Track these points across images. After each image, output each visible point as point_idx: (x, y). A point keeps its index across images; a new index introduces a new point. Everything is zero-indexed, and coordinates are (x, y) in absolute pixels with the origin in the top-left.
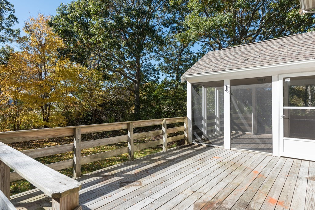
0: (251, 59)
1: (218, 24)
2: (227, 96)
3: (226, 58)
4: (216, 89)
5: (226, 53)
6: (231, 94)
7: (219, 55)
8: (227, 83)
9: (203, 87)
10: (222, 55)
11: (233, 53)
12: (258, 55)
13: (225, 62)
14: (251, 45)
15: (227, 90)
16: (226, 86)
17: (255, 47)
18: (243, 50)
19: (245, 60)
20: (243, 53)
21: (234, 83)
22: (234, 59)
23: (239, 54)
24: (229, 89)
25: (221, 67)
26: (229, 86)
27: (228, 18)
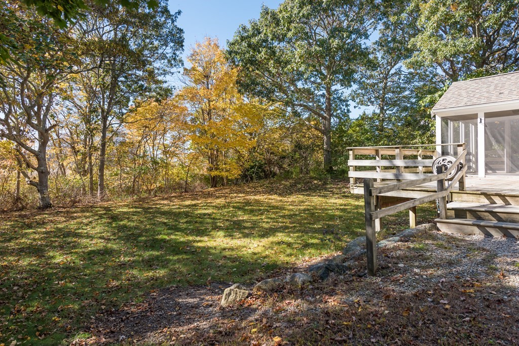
0: (506, 92)
1: (462, 50)
2: (481, 128)
3: (478, 91)
4: (461, 123)
5: (476, 85)
6: (485, 126)
7: (468, 86)
8: (481, 116)
9: (449, 121)
10: (472, 87)
11: (485, 86)
12: (513, 88)
13: (477, 96)
14: (505, 76)
15: (481, 122)
16: (481, 119)
17: (510, 79)
18: (496, 82)
19: (500, 94)
20: (496, 86)
21: (488, 115)
22: (488, 92)
23: (492, 88)
24: (483, 121)
25: (475, 101)
26: (483, 119)
27: (475, 42)
